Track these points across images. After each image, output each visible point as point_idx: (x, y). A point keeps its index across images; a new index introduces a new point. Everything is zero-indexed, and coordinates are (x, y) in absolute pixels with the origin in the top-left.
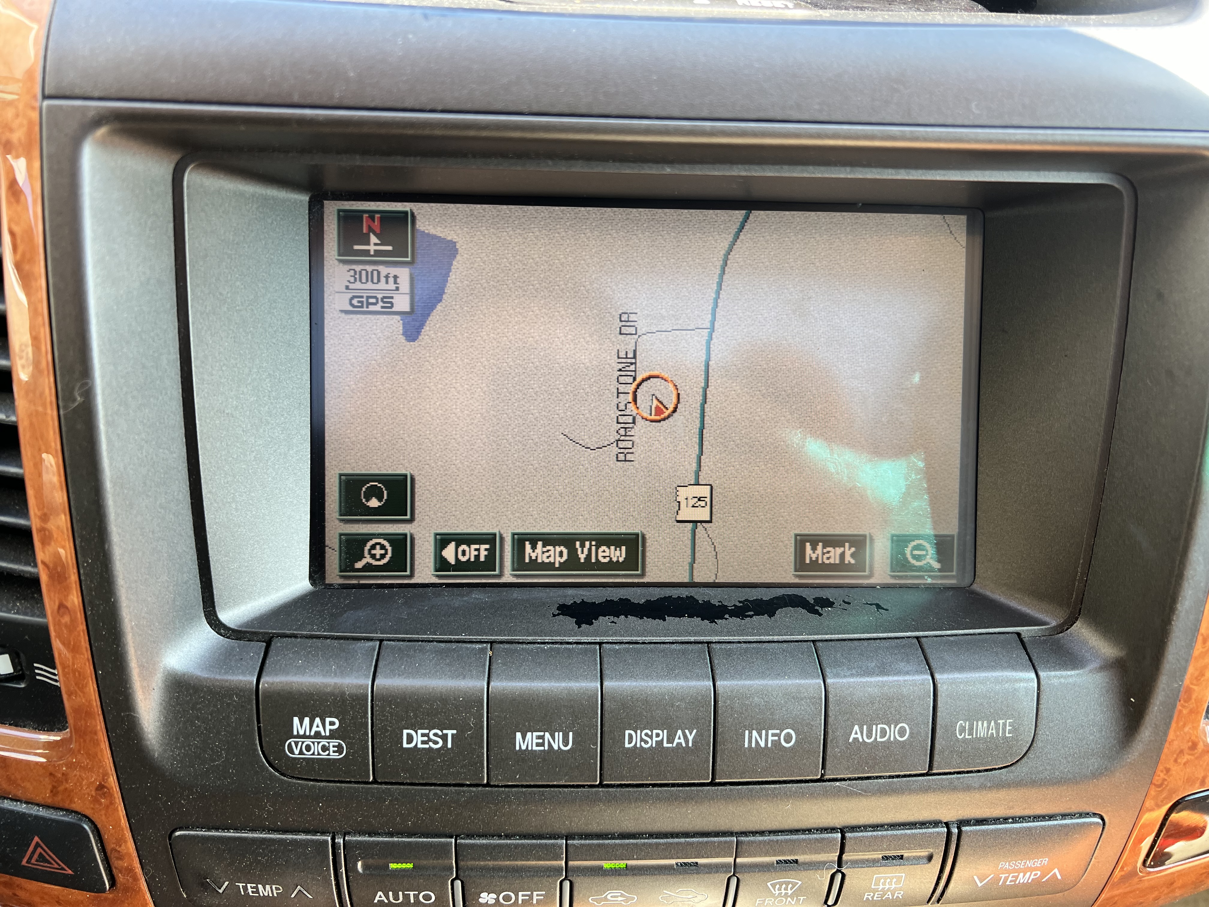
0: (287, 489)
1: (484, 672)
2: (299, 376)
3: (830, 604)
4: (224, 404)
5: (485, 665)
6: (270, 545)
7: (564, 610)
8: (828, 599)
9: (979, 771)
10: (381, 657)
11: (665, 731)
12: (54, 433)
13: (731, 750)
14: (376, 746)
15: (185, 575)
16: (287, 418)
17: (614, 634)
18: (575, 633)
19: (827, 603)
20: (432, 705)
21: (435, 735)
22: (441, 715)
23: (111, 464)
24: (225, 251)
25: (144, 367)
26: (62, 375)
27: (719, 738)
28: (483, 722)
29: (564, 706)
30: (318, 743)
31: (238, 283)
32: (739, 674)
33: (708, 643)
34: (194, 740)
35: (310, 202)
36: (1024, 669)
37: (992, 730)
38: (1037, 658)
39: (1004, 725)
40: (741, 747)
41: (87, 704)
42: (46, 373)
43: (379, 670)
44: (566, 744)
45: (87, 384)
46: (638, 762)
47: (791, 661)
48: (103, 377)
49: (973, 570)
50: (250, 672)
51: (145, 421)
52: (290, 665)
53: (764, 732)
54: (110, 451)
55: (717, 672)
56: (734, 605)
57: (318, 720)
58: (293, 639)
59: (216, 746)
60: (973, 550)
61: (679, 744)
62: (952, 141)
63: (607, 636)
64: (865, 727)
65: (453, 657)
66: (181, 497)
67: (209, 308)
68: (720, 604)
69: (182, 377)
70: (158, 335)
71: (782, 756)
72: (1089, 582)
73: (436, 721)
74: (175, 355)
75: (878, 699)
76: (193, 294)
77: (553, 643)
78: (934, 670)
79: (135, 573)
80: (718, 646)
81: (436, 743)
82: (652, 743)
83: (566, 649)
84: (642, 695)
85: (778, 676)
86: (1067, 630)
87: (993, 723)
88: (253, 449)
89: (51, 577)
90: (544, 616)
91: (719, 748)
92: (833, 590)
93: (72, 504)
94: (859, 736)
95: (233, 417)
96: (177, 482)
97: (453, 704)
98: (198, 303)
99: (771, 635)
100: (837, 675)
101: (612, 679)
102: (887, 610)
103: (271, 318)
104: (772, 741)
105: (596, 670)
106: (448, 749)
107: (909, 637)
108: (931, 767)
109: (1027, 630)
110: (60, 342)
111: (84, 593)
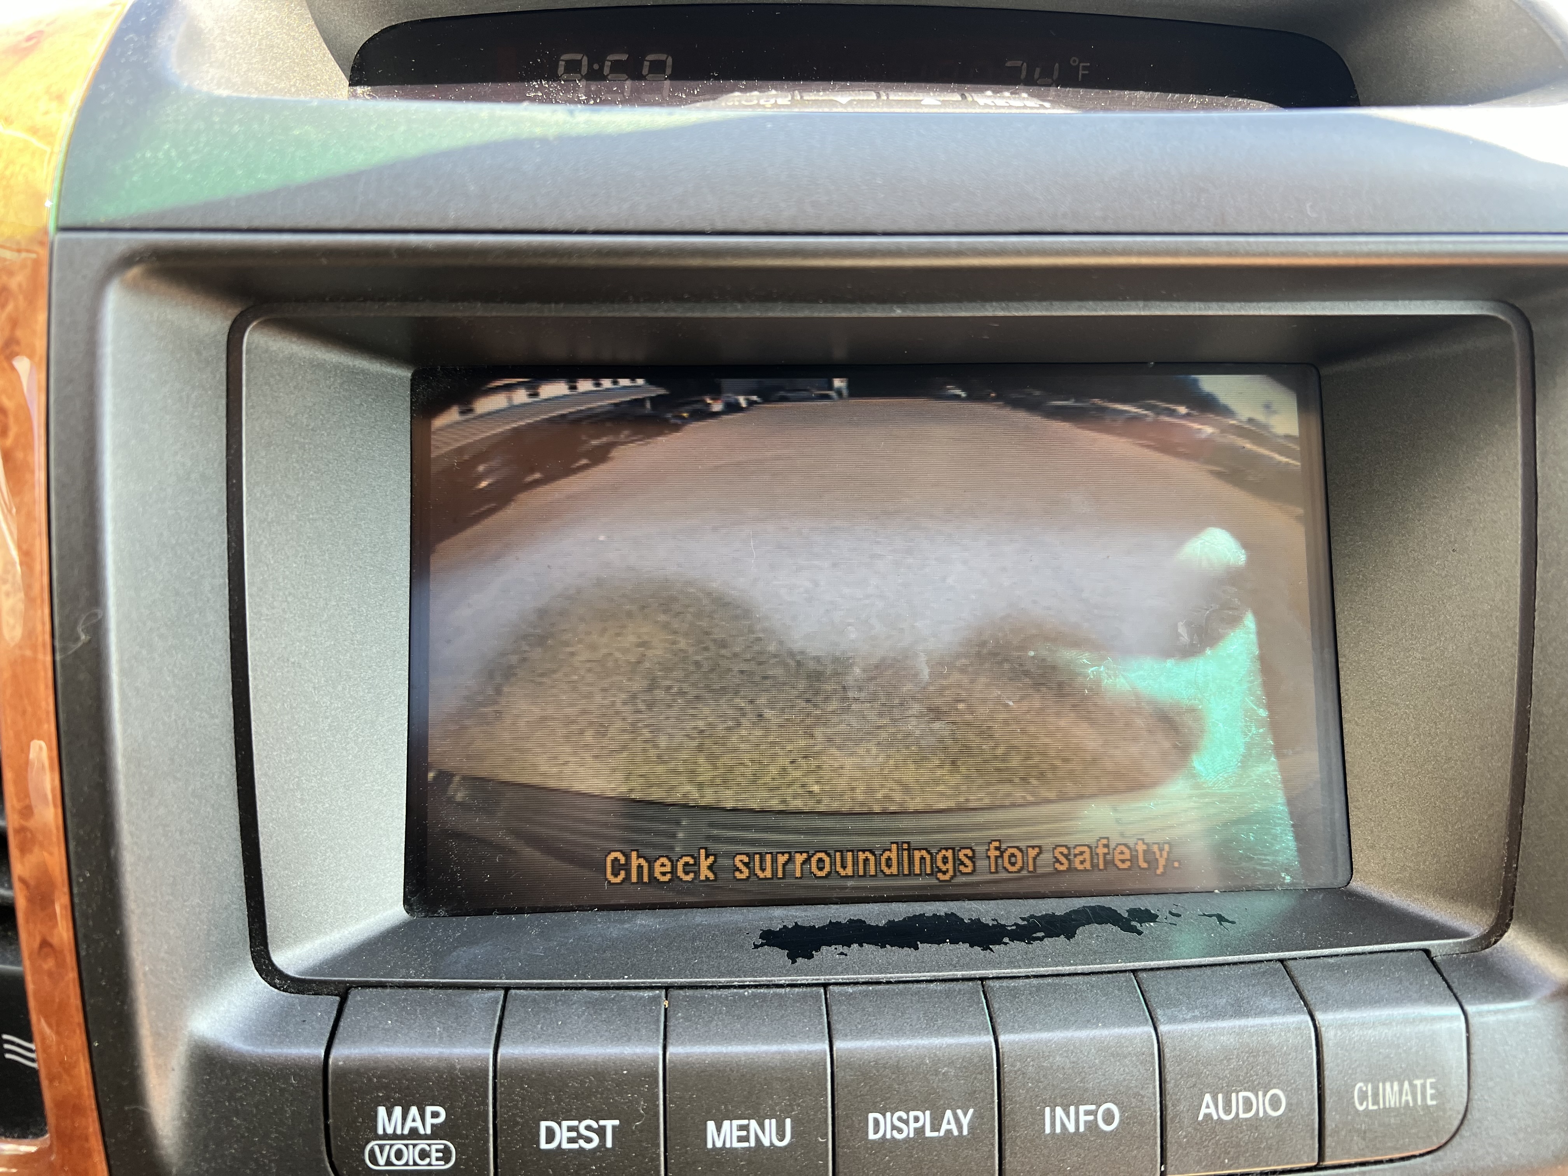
0: (375, 772)
1: (658, 1030)
2: (393, 613)
3: (1153, 918)
4: (289, 649)
5: (658, 1020)
6: (349, 852)
7: (770, 938)
8: (1147, 911)
9: (1391, 1161)
10: (506, 1013)
11: (928, 1113)
12: (46, 687)
13: (1025, 1138)
14: (500, 1148)
15: (225, 897)
16: (375, 671)
17: (845, 971)
18: (788, 971)
19: (1148, 916)
20: (582, 1083)
21: (588, 1128)
22: (595, 1096)
23: (125, 731)
24: (296, 438)
25: (177, 594)
26: (62, 604)
27: (1007, 1121)
28: (658, 1106)
29: (777, 1079)
30: (414, 1146)
31: (313, 483)
32: (1031, 1024)
33: (982, 979)
34: (231, 1147)
35: (413, 379)
36: (1442, 1002)
37: (1407, 1095)
38: (1459, 984)
39: (1424, 1086)
40: (1040, 1134)
41: (75, 1093)
42: (39, 601)
43: (504, 1032)
44: (781, 1138)
45: (96, 615)
46: (889, 1161)
47: (1105, 1001)
48: (119, 606)
49: (1349, 861)
50: (316, 1040)
51: (176, 671)
52: (373, 1027)
53: (1072, 1109)
54: (125, 711)
55: (999, 1020)
56: (1016, 924)
57: (414, 1110)
58: (380, 990)
59: (263, 1156)
60: (1346, 833)
61: (949, 1131)
62: (1283, 254)
63: (836, 974)
64: (1220, 1096)
65: (612, 1010)
66: (223, 781)
67: (271, 515)
68: (995, 923)
69: (230, 610)
70: (198, 550)
71: (1102, 1145)
72: (1520, 869)
73: (588, 1107)
74: (222, 580)
75: (1235, 1052)
76: (249, 495)
77: (756, 986)
78: (1312, 1007)
79: (152, 893)
80: (997, 984)
81: (589, 1140)
82: (909, 1131)
83: (776, 994)
84: (890, 1058)
85: (1087, 1024)
86: (1496, 942)
87: (1406, 1085)
88: (328, 714)
89: (30, 900)
90: (742, 947)
91: (1007, 1136)
92: (1154, 899)
93: (66, 791)
94: (1212, 1110)
95: (300, 667)
96: (218, 760)
97: (613, 1080)
98: (257, 507)
99: (1071, 965)
100: (1173, 1020)
101: (846, 1036)
102: (1233, 922)
103: (357, 532)
104: (1086, 1122)
105: (821, 1023)
106: (607, 1149)
107: (1270, 961)
108: (1321, 1156)
109: (1439, 945)
110: (61, 558)
111: (78, 922)
